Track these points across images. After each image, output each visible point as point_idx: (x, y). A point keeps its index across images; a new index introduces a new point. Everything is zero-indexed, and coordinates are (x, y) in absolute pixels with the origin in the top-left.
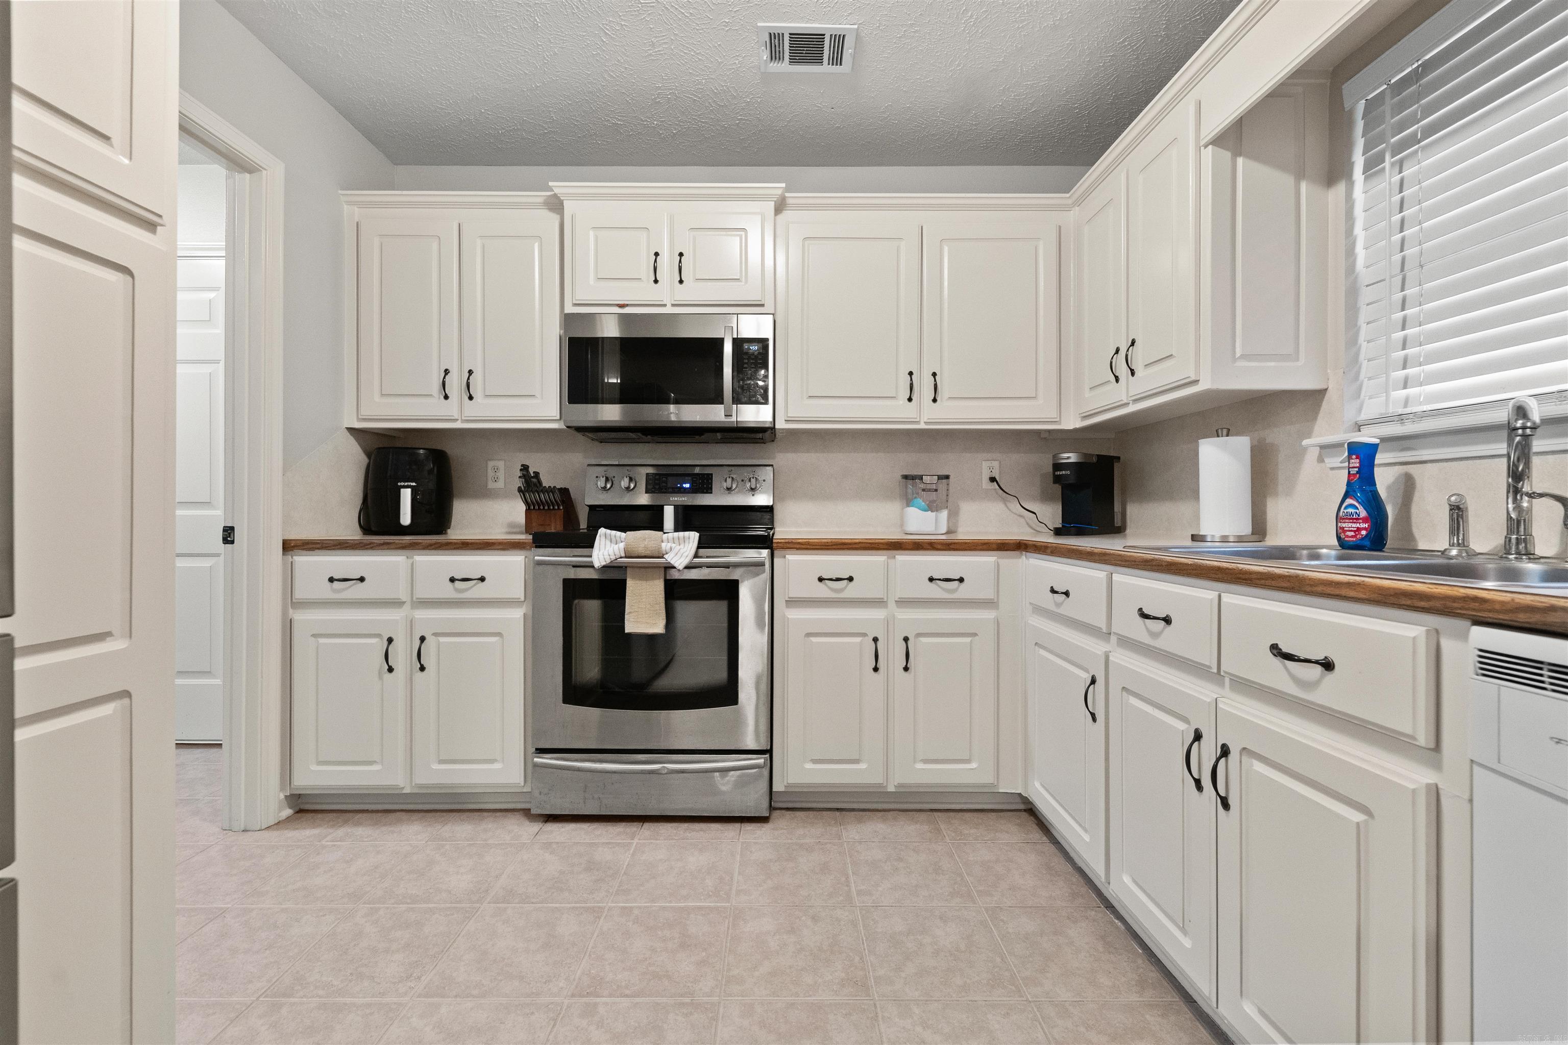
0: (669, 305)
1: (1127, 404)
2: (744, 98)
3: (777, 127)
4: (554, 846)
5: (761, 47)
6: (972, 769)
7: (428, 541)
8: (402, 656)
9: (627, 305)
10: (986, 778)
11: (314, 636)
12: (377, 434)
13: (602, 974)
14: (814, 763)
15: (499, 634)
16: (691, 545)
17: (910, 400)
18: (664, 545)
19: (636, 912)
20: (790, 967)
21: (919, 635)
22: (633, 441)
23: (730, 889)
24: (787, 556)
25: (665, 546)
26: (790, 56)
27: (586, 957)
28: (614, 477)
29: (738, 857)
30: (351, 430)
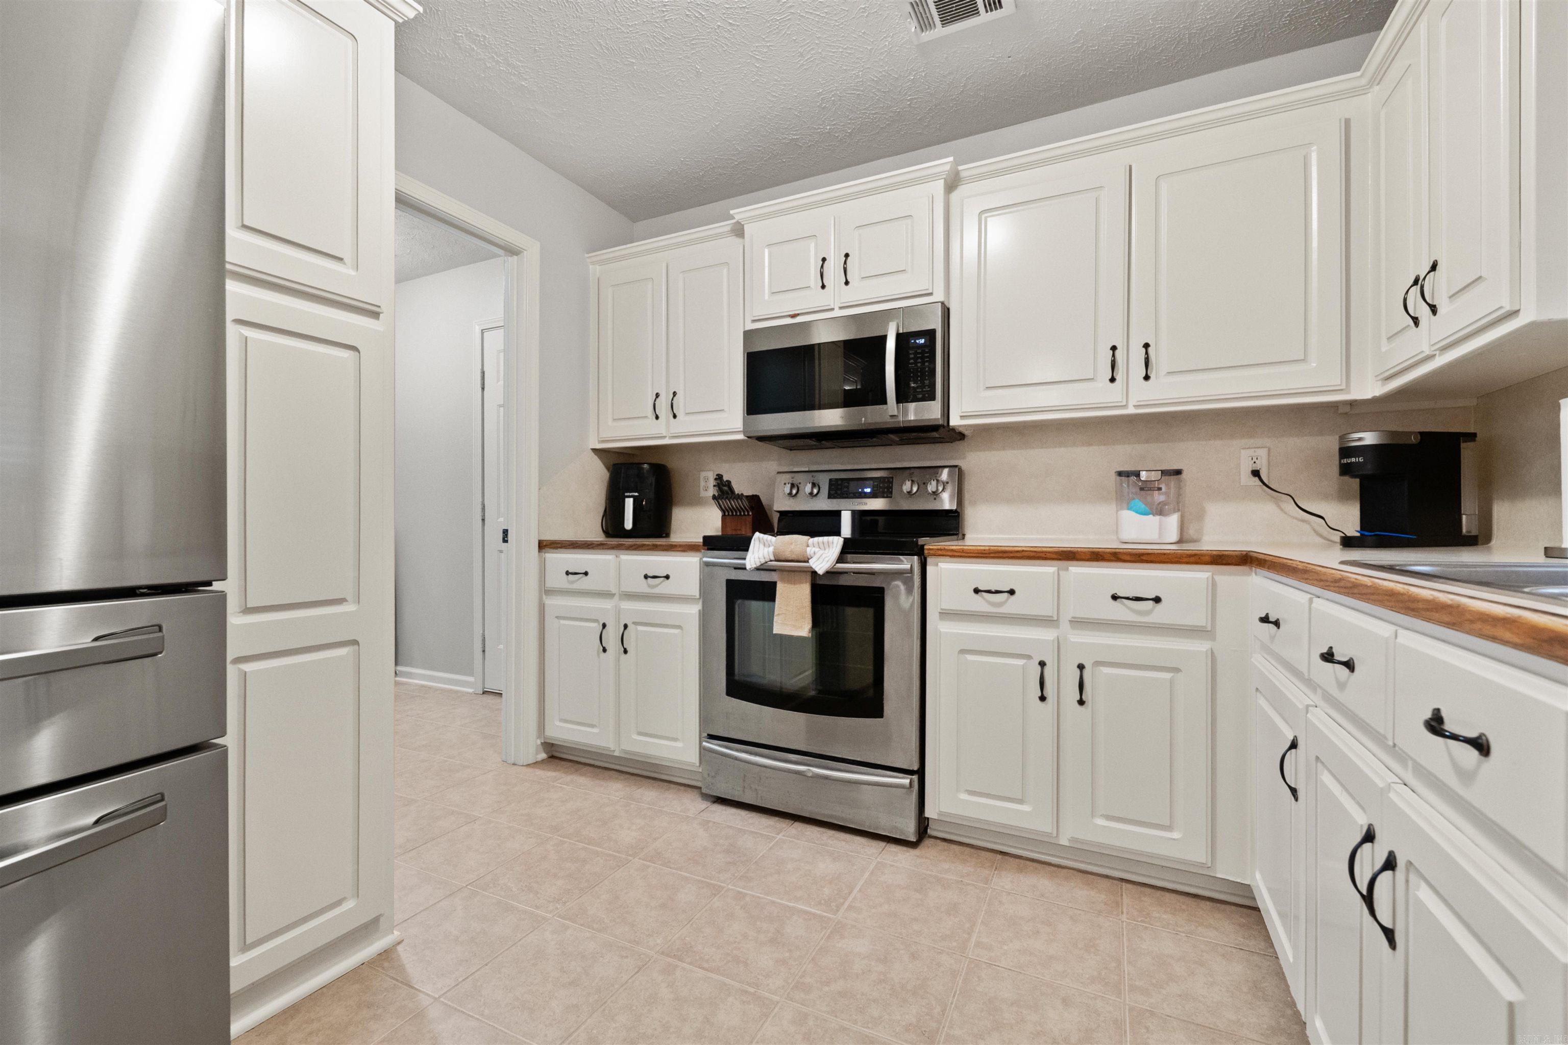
0: (837, 309)
1: (1430, 358)
2: (907, 77)
3: (952, 96)
4: (711, 824)
5: (907, 19)
6: (1174, 839)
7: (630, 543)
8: (612, 640)
9: (798, 315)
10: (1197, 853)
11: (557, 617)
12: (618, 453)
13: (693, 943)
14: (969, 794)
15: (679, 627)
16: (834, 549)
17: (1113, 380)
18: (808, 549)
19: (748, 899)
20: (863, 994)
21: (1098, 663)
22: (811, 448)
23: (843, 904)
24: (939, 564)
25: (810, 551)
26: (940, 18)
27: (689, 925)
28: (800, 483)
29: (867, 875)
30: (595, 450)
